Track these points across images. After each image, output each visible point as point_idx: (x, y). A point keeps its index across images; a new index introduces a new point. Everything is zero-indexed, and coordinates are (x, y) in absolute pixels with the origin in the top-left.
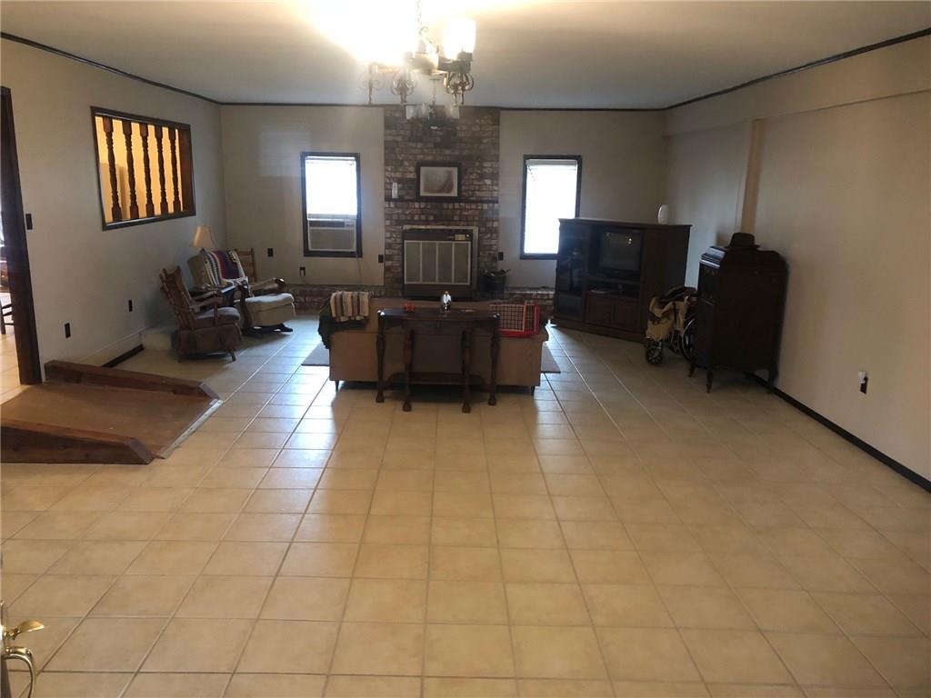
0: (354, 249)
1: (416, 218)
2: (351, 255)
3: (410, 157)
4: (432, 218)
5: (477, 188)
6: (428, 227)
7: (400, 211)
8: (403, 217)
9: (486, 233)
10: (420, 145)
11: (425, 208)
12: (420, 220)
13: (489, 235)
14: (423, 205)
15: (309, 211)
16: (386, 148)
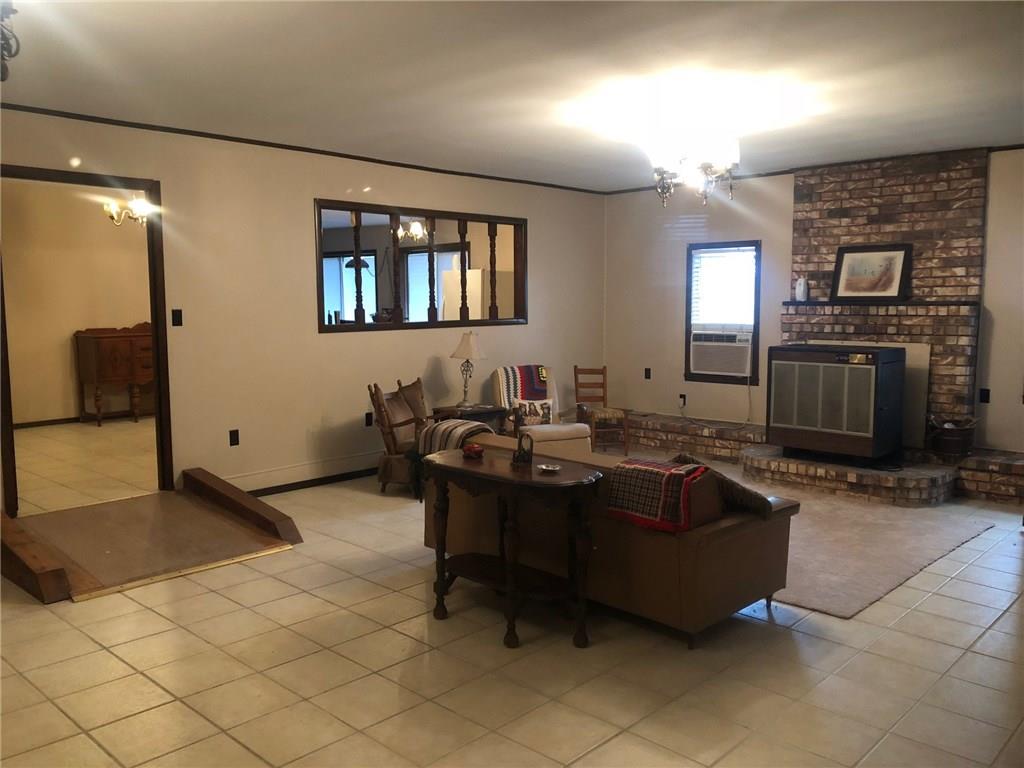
0: (747, 373)
1: (827, 329)
2: (741, 381)
3: (831, 241)
4: (851, 329)
5: (939, 282)
6: (846, 343)
7: (803, 319)
8: (807, 328)
9: (944, 355)
10: (845, 221)
11: (841, 314)
12: (833, 332)
13: (950, 359)
14: (837, 310)
15: (694, 320)
16: (795, 230)
